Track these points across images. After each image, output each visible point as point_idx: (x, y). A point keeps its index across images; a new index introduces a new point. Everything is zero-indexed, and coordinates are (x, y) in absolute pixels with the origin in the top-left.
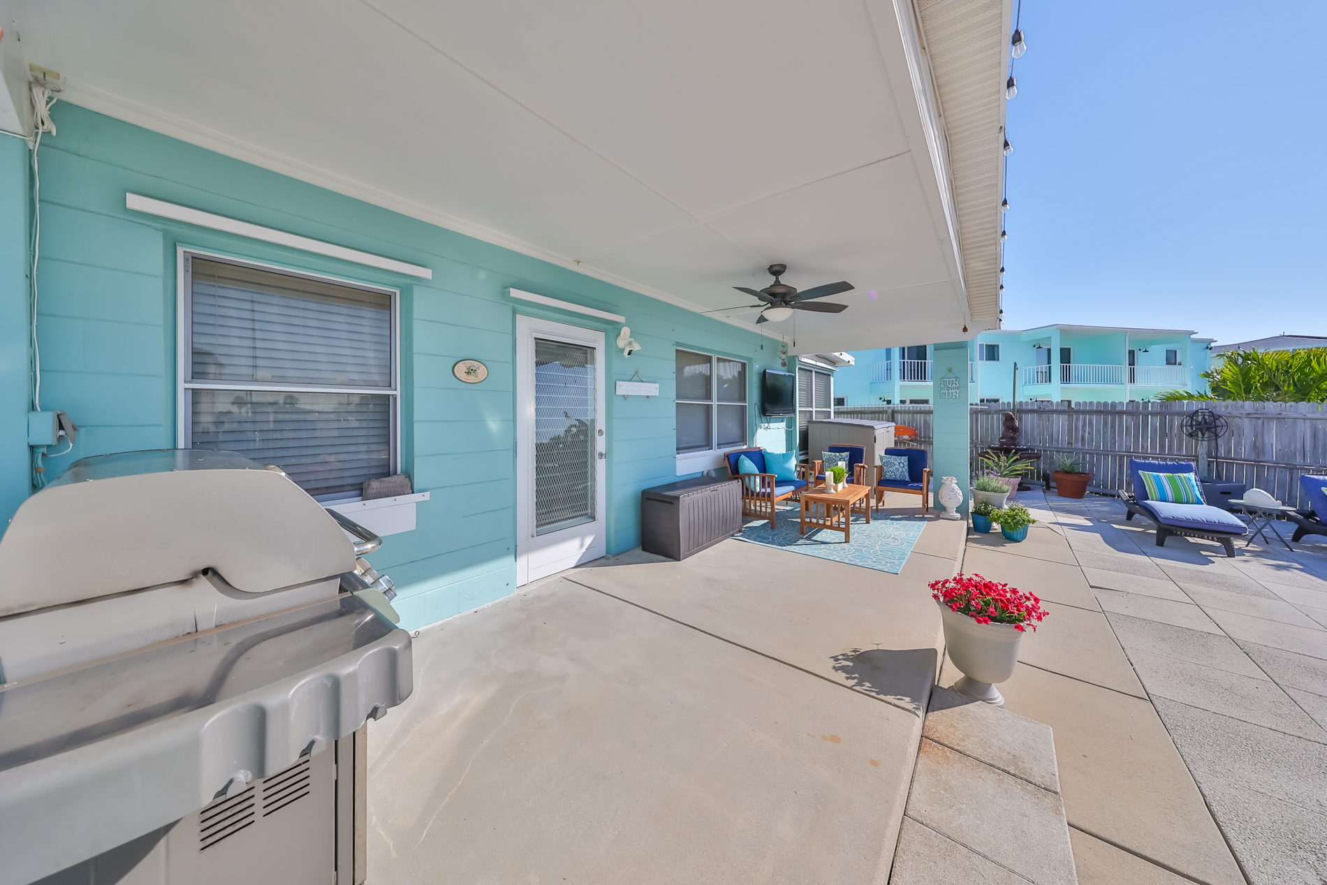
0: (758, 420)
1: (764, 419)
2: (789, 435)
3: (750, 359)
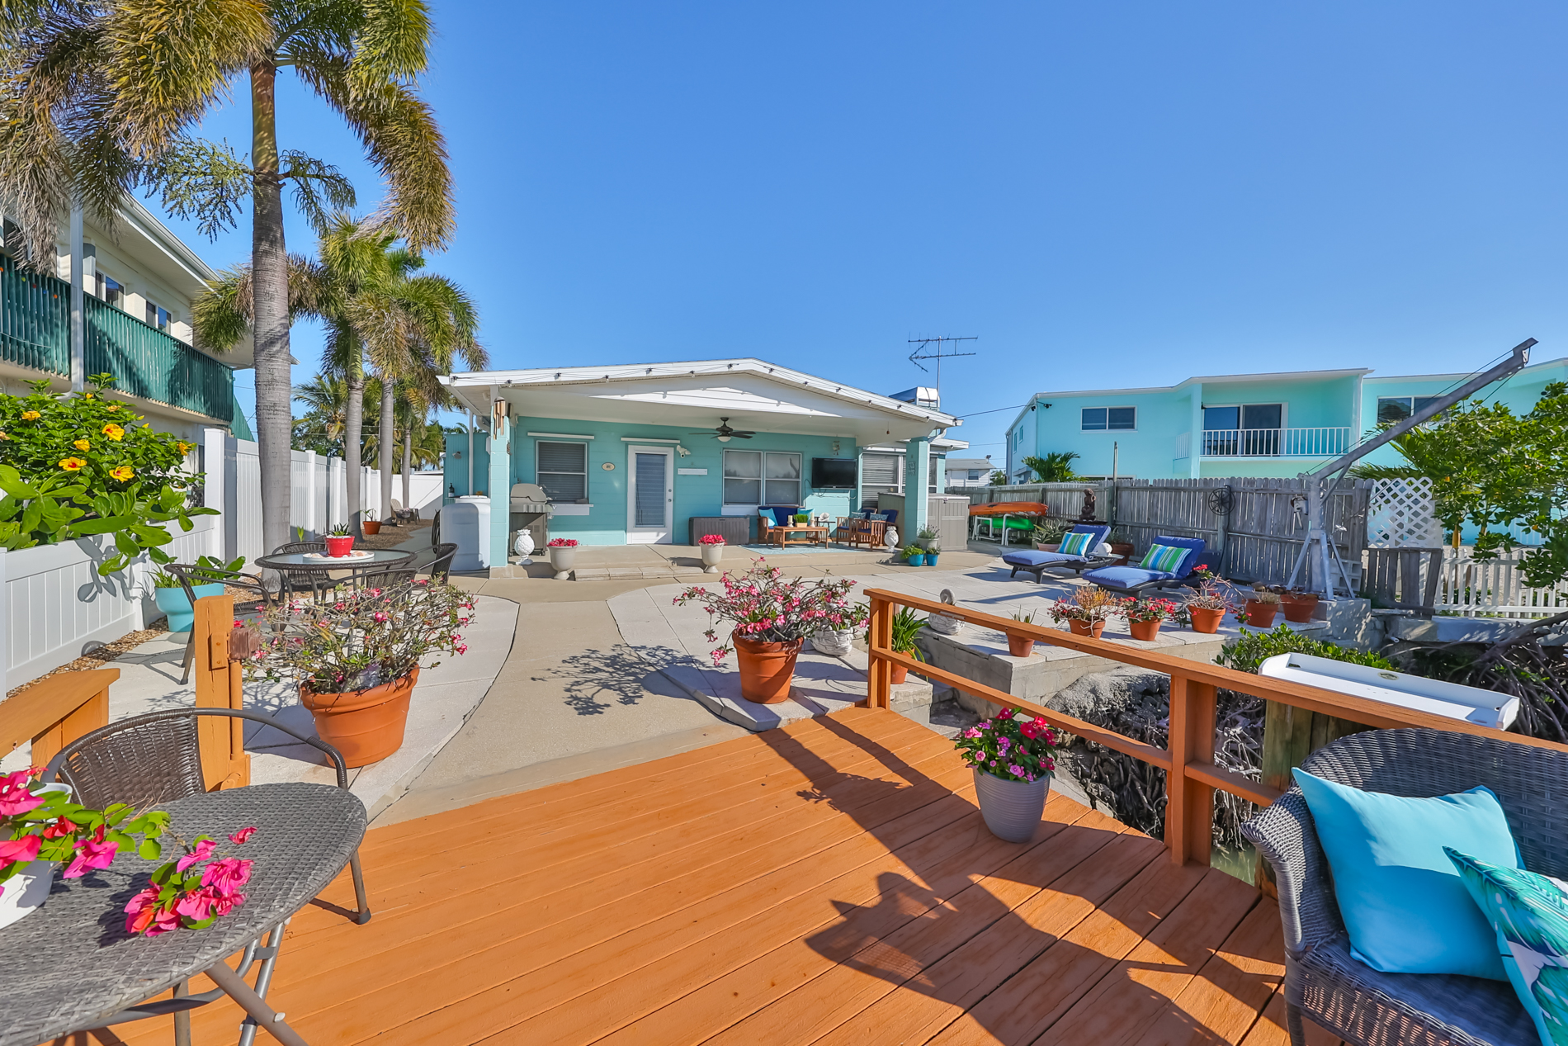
0: (808, 490)
1: (817, 489)
2: (852, 502)
3: (803, 453)
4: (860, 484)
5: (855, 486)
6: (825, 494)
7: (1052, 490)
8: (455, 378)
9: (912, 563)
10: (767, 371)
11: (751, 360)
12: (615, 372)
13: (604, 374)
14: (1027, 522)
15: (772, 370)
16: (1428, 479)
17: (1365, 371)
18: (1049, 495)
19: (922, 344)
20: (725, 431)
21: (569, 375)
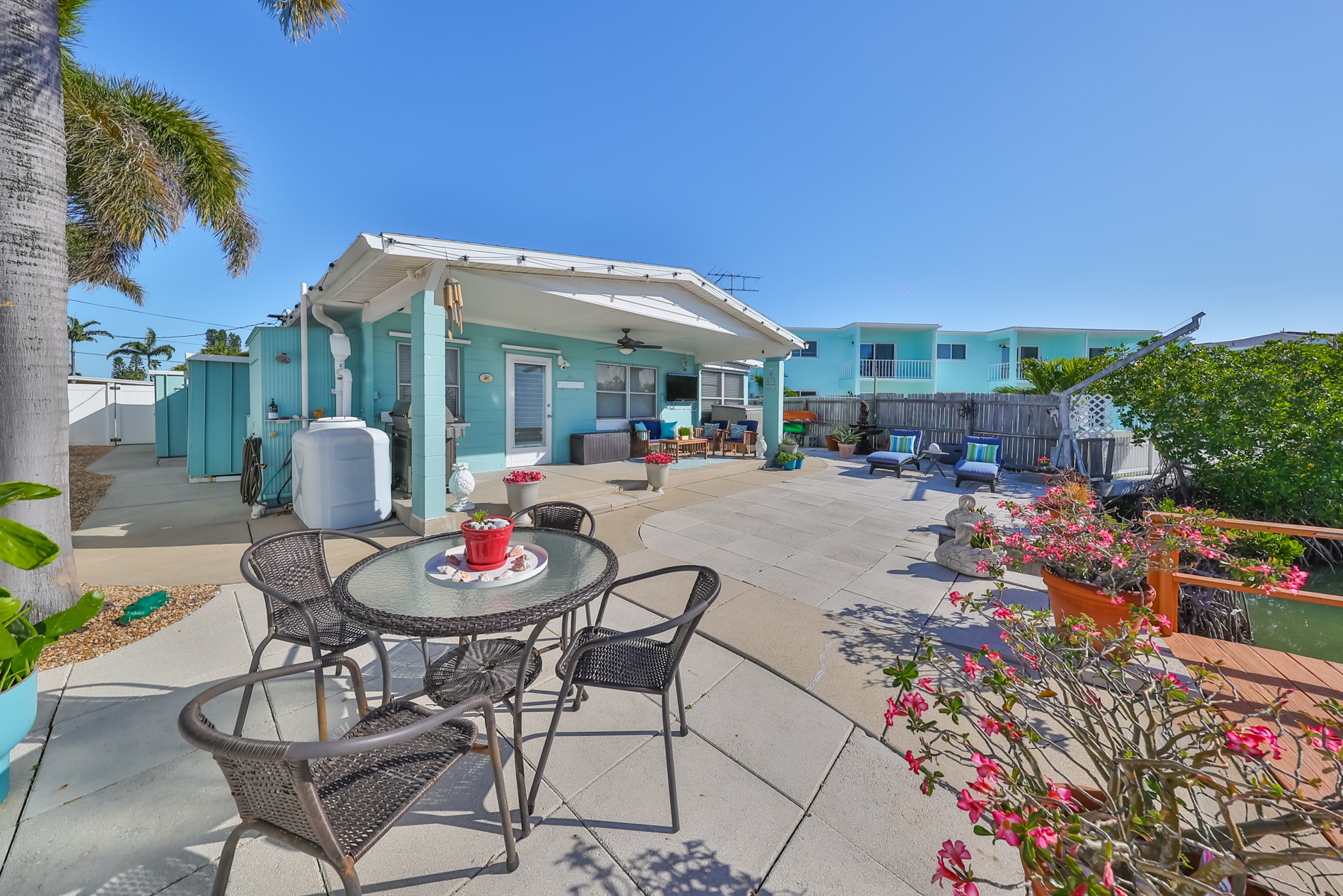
0: (663, 404)
1: (669, 402)
2: (695, 414)
3: (658, 367)
4: (700, 398)
5: (697, 399)
6: (675, 407)
7: (814, 402)
8: (391, 241)
9: (788, 468)
10: (699, 284)
11: (689, 271)
12: (584, 265)
13: (570, 265)
14: (800, 427)
15: (704, 284)
16: (1110, 395)
17: (938, 326)
18: (811, 406)
19: (718, 277)
20: (625, 343)
21: (538, 260)
